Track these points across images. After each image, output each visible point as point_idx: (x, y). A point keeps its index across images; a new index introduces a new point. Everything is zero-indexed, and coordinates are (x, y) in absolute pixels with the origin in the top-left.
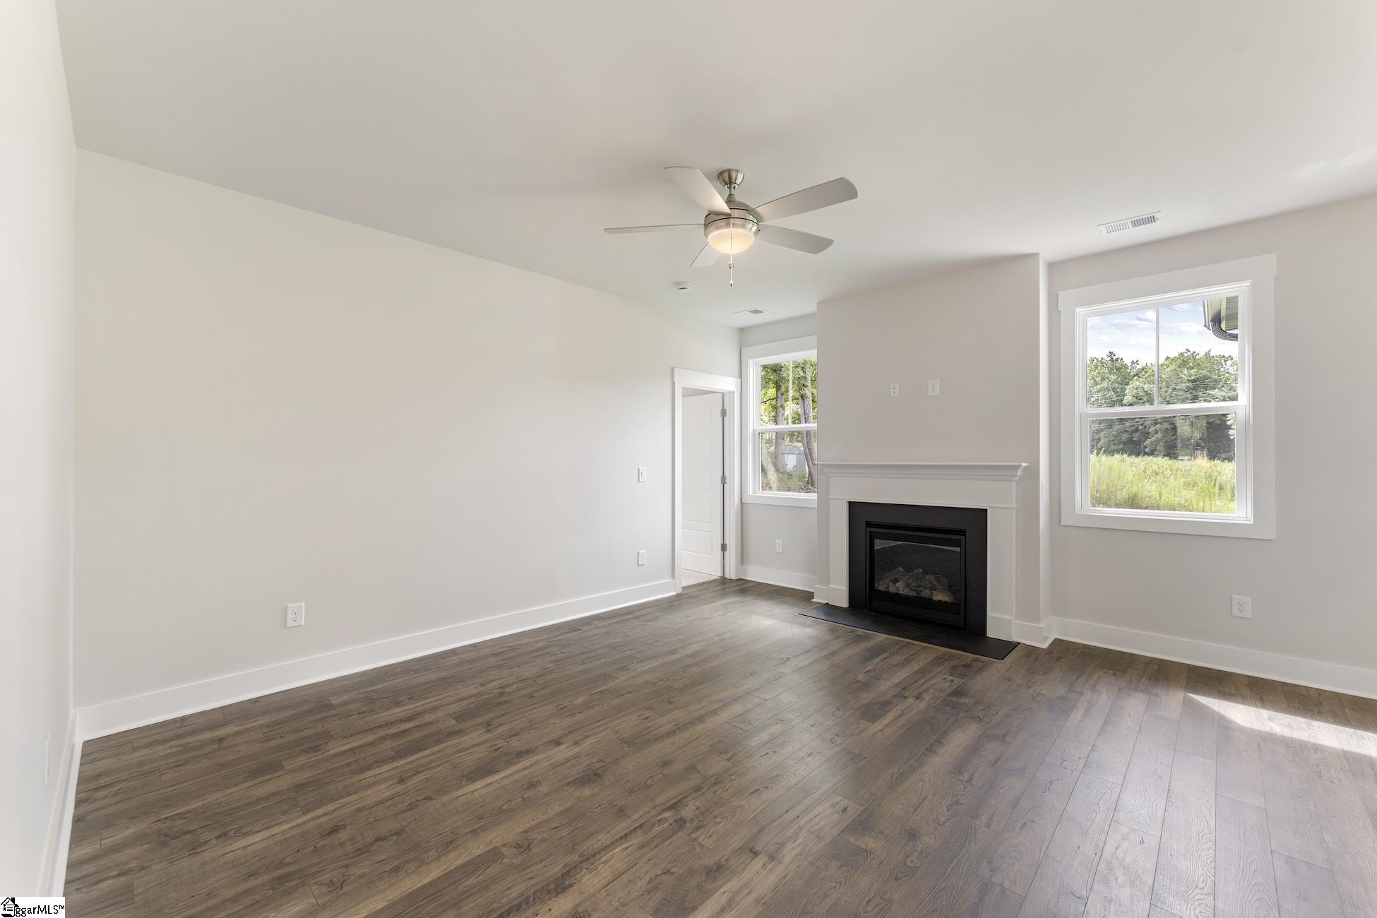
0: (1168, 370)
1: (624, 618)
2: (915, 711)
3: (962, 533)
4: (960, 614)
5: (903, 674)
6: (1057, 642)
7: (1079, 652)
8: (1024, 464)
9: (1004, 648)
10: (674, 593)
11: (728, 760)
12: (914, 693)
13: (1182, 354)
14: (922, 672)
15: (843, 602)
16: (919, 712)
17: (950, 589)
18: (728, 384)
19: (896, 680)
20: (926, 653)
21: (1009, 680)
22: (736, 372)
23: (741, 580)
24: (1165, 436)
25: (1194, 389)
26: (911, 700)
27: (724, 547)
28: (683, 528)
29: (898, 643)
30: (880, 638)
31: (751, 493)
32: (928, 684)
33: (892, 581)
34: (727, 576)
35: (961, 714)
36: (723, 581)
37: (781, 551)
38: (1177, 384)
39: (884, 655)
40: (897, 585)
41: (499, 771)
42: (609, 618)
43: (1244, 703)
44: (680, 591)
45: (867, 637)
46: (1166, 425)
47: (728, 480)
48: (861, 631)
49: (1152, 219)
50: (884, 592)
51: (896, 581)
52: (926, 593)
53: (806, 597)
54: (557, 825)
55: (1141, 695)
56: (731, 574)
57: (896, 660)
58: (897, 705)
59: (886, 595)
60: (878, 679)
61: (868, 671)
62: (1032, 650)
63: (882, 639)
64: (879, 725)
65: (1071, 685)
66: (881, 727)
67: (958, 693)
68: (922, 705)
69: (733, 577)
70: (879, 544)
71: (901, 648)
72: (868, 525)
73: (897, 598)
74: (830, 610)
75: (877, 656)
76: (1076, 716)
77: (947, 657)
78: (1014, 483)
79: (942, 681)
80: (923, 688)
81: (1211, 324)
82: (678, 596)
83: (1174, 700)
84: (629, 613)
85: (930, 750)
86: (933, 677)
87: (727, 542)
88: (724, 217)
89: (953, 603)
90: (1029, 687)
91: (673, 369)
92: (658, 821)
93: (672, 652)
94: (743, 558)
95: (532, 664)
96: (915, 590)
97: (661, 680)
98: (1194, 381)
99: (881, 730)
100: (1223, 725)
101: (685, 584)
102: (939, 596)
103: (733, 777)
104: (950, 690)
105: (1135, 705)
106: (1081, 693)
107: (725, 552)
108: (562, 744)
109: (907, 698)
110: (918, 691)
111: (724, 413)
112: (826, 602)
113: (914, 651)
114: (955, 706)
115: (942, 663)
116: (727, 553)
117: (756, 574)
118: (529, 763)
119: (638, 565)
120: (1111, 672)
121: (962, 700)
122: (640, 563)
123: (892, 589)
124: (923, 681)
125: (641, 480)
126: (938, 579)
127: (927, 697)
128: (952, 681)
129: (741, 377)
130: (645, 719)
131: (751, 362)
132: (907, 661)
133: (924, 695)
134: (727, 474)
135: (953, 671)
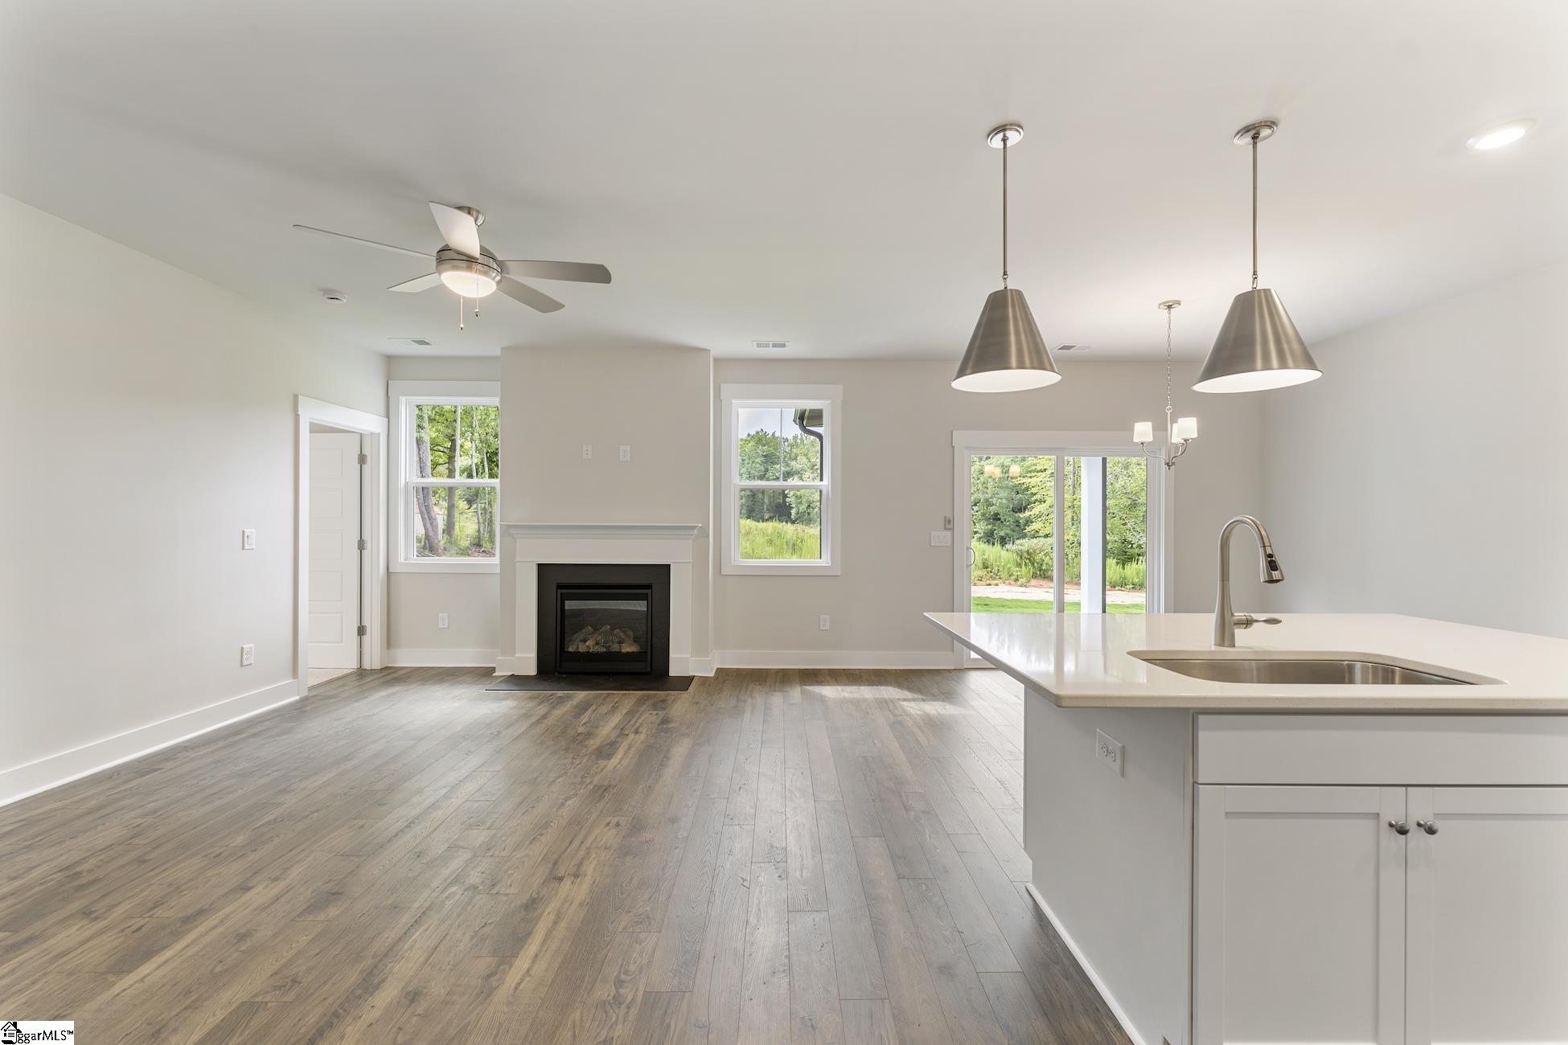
0: (750, 445)
1: (231, 740)
2: (639, 742)
3: (649, 587)
4: (646, 661)
5: (616, 719)
6: (719, 670)
7: (735, 674)
8: (700, 525)
9: (685, 682)
10: (297, 698)
11: (488, 829)
12: (633, 729)
13: (757, 433)
14: (631, 713)
15: (532, 670)
16: (642, 742)
17: (636, 640)
18: (370, 422)
19: (613, 725)
20: (628, 699)
21: (697, 703)
22: (382, 409)
23: (386, 668)
24: (747, 501)
25: (766, 463)
26: (632, 736)
27: (361, 631)
28: (310, 613)
29: (600, 695)
30: (581, 695)
31: (402, 560)
32: (640, 721)
33: (581, 641)
34: (367, 665)
35: (674, 735)
36: (361, 673)
37: (446, 626)
38: (755, 458)
39: (592, 708)
40: (587, 643)
41: (168, 946)
42: (204, 745)
43: (829, 685)
44: (305, 693)
45: (569, 697)
46: (748, 493)
47: (368, 545)
48: (560, 693)
49: (783, 346)
50: (575, 652)
51: (585, 641)
52: (615, 648)
53: (486, 673)
54: (318, 951)
55: (778, 694)
56: (373, 661)
57: (604, 709)
58: (622, 742)
59: (578, 655)
60: (597, 728)
61: (585, 724)
62: (704, 680)
63: (583, 696)
64: (614, 761)
65: (737, 697)
66: (617, 761)
67: (665, 721)
68: (642, 737)
69: (377, 666)
70: (570, 605)
71: (604, 699)
72: (560, 587)
73: (589, 656)
74: (517, 681)
75: (586, 710)
76: (747, 716)
77: (646, 698)
78: (691, 541)
79: (648, 718)
80: (637, 724)
81: (798, 420)
82: (304, 700)
83: (796, 692)
84: (236, 733)
85: (663, 765)
86: (641, 714)
87: (366, 623)
88: (465, 258)
89: (640, 652)
90: (712, 705)
91: (296, 397)
92: (446, 897)
93: (347, 758)
94: (390, 640)
95: (100, 828)
96: (606, 647)
97: (352, 788)
98: (765, 456)
99: (619, 763)
100: (822, 699)
101: (313, 682)
102: (628, 648)
103: (503, 838)
104: (658, 721)
105: (777, 699)
106: (745, 701)
107: (364, 637)
108: (253, 887)
109: (627, 735)
110: (635, 727)
111: (362, 459)
112: (510, 674)
113: (617, 699)
114: (666, 731)
115: (644, 704)
116: (366, 638)
117: (406, 659)
118: (216, 921)
119: (241, 666)
120: (758, 683)
121: (671, 725)
122: (245, 662)
123: (582, 648)
124: (634, 720)
125: (247, 547)
126: (624, 632)
127: (644, 730)
128: (657, 714)
129: (388, 416)
130: (360, 828)
131: (403, 399)
132: (614, 708)
133: (641, 729)
134: (366, 537)
135: (655, 707)
